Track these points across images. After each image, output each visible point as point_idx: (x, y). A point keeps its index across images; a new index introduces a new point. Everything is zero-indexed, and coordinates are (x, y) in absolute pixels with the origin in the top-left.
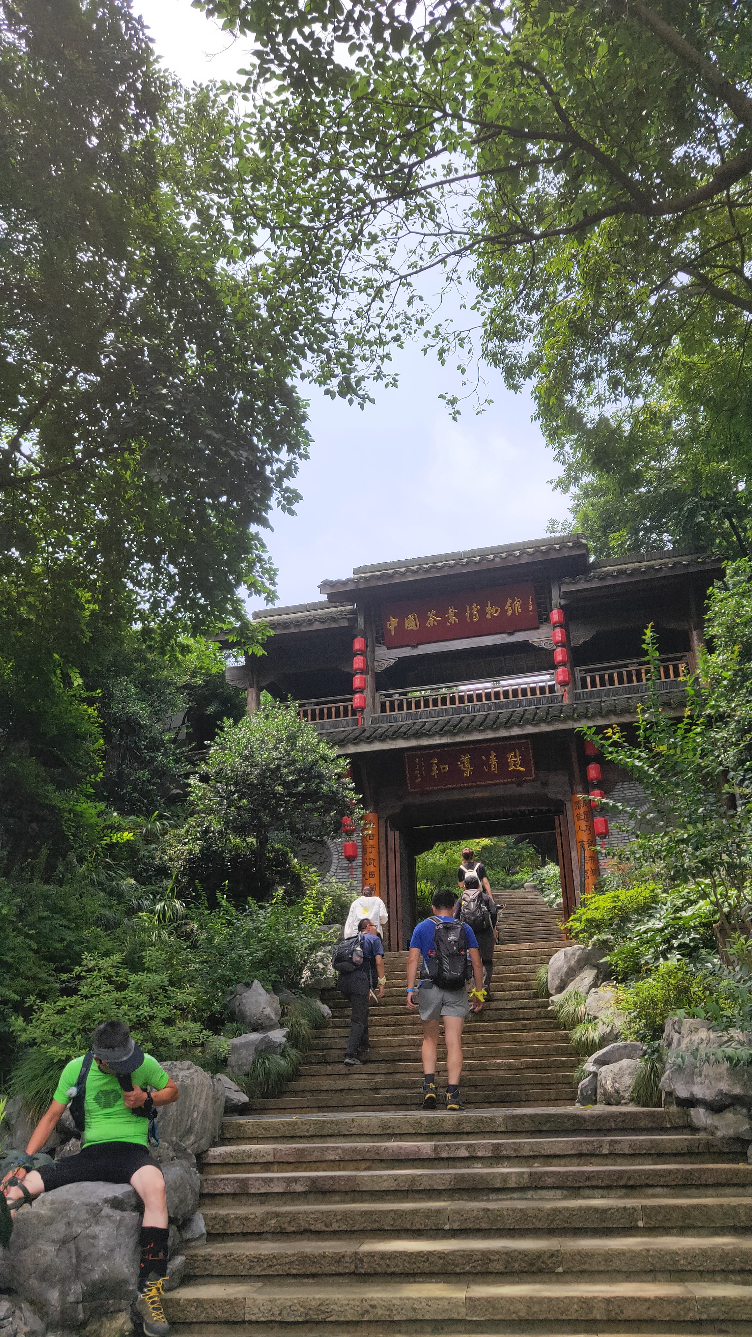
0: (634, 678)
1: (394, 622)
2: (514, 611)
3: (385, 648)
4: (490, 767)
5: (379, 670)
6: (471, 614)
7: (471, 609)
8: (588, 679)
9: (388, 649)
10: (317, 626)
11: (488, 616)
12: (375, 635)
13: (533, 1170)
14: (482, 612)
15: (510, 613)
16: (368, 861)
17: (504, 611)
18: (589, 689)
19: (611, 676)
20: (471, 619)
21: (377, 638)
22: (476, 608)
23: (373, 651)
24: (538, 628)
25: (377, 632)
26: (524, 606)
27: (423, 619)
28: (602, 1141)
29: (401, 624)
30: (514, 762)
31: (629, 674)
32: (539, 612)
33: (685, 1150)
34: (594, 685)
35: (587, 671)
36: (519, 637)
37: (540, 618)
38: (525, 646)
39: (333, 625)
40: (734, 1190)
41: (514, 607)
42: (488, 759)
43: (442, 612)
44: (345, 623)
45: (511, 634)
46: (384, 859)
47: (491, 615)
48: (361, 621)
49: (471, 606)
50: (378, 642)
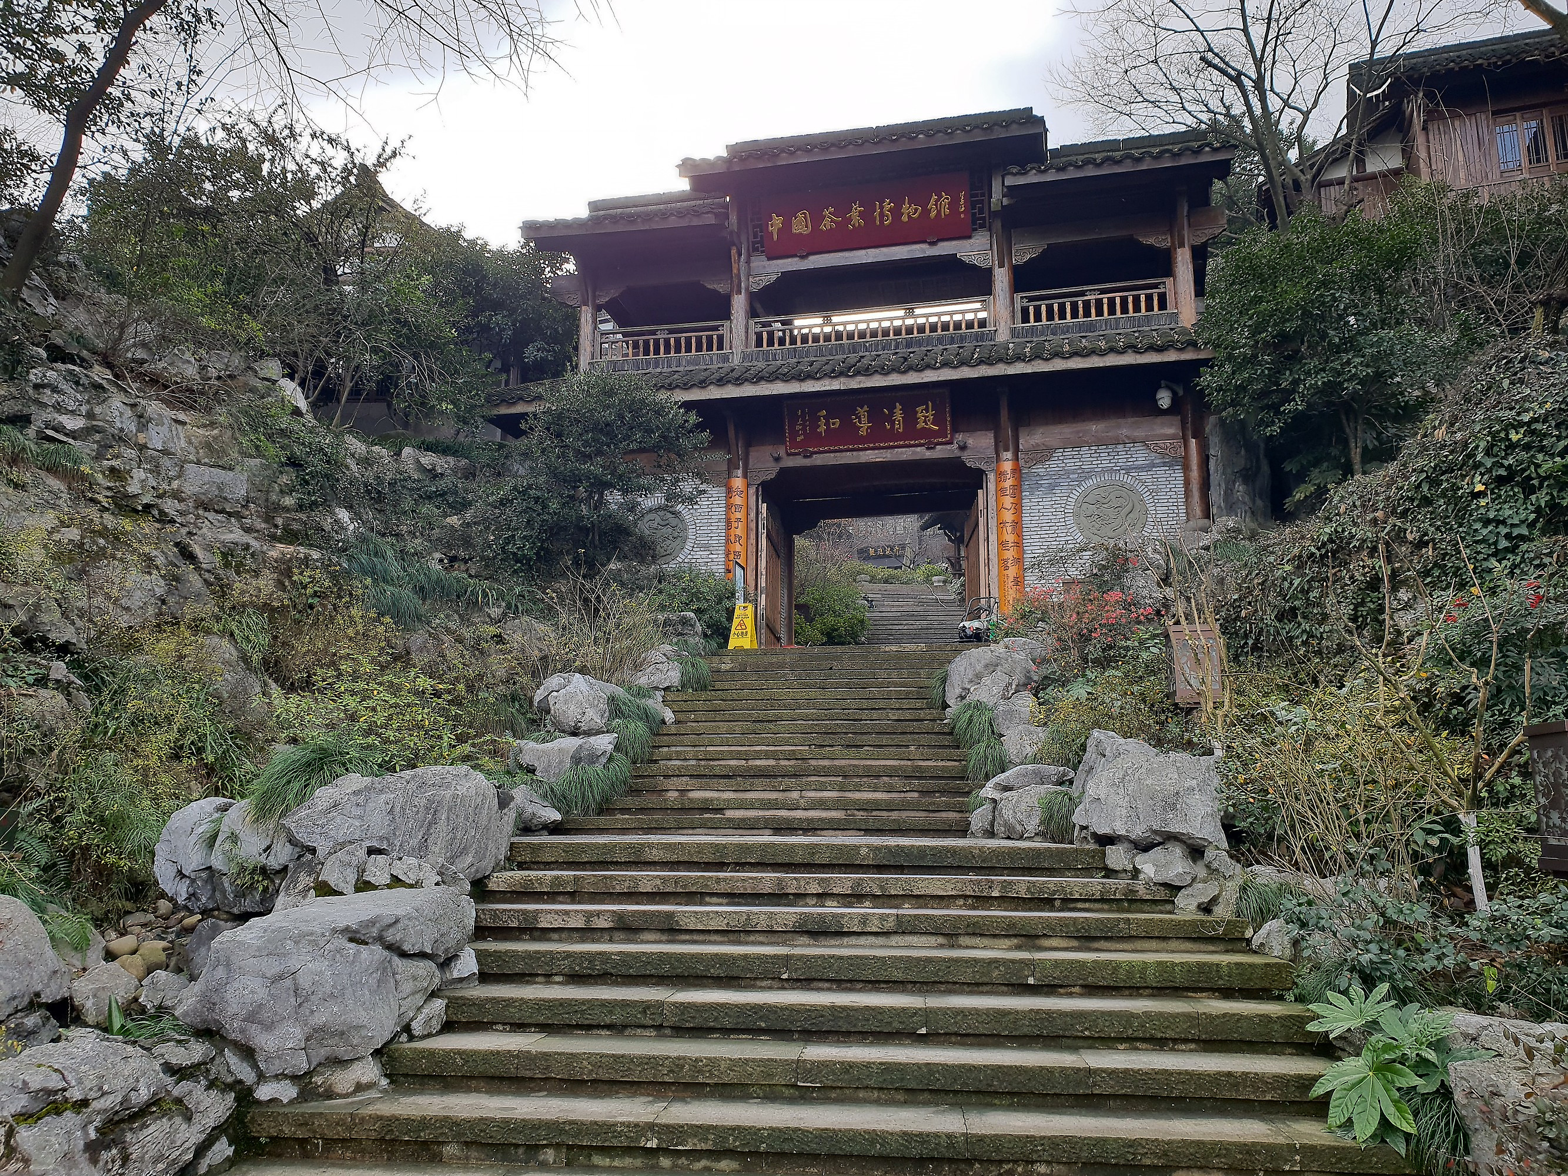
0: (1093, 311)
1: (777, 221)
2: (939, 213)
3: (764, 258)
4: (893, 423)
5: (755, 288)
6: (882, 215)
7: (881, 208)
8: (1031, 310)
9: (769, 259)
10: (673, 222)
11: (905, 218)
12: (751, 239)
13: (901, 912)
14: (896, 212)
15: (933, 214)
16: (732, 538)
17: (926, 212)
18: (1032, 323)
19: (1062, 307)
20: (882, 221)
21: (754, 243)
22: (888, 205)
23: (748, 262)
24: (970, 237)
25: (755, 236)
26: (954, 205)
27: (817, 219)
28: (992, 881)
29: (787, 225)
30: (925, 417)
31: (1087, 305)
32: (974, 214)
33: (1098, 896)
34: (1038, 318)
35: (1031, 299)
36: (945, 248)
37: (974, 223)
38: (952, 262)
39: (696, 222)
40: (1154, 944)
41: (939, 205)
42: (892, 413)
43: (843, 210)
44: (710, 220)
45: (933, 244)
46: (753, 536)
47: (909, 217)
48: (733, 218)
49: (882, 202)
50: (755, 250)
